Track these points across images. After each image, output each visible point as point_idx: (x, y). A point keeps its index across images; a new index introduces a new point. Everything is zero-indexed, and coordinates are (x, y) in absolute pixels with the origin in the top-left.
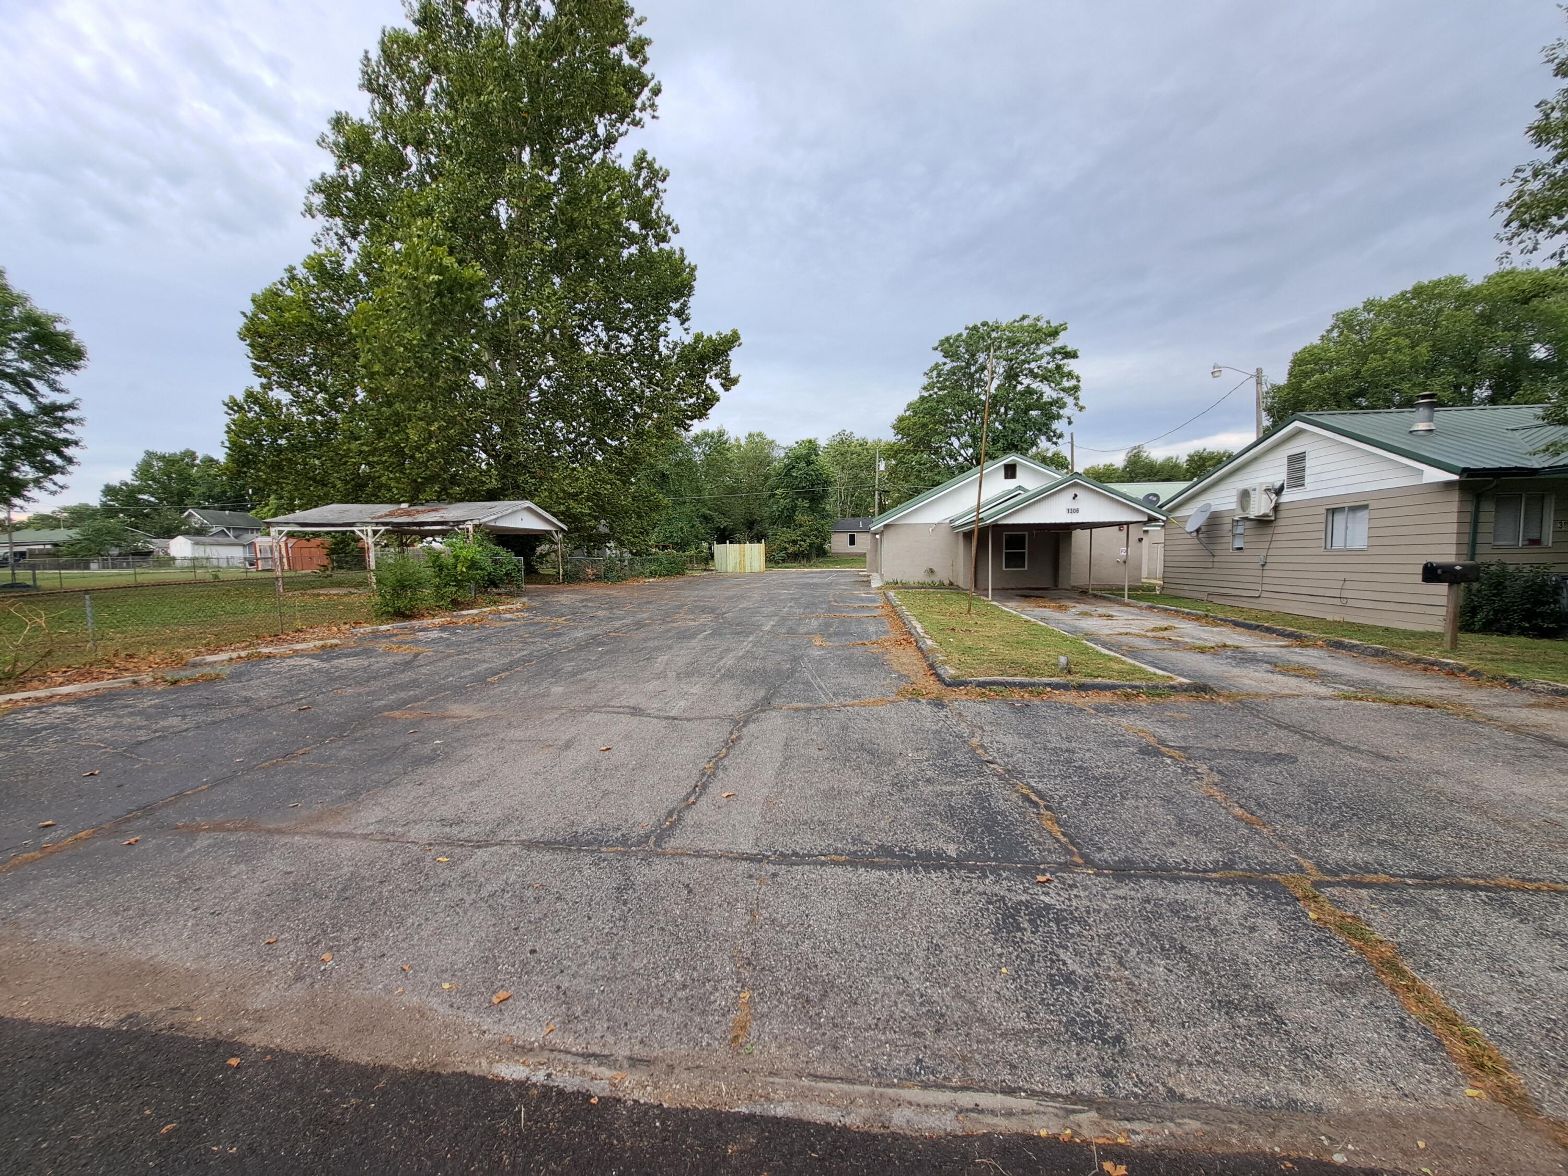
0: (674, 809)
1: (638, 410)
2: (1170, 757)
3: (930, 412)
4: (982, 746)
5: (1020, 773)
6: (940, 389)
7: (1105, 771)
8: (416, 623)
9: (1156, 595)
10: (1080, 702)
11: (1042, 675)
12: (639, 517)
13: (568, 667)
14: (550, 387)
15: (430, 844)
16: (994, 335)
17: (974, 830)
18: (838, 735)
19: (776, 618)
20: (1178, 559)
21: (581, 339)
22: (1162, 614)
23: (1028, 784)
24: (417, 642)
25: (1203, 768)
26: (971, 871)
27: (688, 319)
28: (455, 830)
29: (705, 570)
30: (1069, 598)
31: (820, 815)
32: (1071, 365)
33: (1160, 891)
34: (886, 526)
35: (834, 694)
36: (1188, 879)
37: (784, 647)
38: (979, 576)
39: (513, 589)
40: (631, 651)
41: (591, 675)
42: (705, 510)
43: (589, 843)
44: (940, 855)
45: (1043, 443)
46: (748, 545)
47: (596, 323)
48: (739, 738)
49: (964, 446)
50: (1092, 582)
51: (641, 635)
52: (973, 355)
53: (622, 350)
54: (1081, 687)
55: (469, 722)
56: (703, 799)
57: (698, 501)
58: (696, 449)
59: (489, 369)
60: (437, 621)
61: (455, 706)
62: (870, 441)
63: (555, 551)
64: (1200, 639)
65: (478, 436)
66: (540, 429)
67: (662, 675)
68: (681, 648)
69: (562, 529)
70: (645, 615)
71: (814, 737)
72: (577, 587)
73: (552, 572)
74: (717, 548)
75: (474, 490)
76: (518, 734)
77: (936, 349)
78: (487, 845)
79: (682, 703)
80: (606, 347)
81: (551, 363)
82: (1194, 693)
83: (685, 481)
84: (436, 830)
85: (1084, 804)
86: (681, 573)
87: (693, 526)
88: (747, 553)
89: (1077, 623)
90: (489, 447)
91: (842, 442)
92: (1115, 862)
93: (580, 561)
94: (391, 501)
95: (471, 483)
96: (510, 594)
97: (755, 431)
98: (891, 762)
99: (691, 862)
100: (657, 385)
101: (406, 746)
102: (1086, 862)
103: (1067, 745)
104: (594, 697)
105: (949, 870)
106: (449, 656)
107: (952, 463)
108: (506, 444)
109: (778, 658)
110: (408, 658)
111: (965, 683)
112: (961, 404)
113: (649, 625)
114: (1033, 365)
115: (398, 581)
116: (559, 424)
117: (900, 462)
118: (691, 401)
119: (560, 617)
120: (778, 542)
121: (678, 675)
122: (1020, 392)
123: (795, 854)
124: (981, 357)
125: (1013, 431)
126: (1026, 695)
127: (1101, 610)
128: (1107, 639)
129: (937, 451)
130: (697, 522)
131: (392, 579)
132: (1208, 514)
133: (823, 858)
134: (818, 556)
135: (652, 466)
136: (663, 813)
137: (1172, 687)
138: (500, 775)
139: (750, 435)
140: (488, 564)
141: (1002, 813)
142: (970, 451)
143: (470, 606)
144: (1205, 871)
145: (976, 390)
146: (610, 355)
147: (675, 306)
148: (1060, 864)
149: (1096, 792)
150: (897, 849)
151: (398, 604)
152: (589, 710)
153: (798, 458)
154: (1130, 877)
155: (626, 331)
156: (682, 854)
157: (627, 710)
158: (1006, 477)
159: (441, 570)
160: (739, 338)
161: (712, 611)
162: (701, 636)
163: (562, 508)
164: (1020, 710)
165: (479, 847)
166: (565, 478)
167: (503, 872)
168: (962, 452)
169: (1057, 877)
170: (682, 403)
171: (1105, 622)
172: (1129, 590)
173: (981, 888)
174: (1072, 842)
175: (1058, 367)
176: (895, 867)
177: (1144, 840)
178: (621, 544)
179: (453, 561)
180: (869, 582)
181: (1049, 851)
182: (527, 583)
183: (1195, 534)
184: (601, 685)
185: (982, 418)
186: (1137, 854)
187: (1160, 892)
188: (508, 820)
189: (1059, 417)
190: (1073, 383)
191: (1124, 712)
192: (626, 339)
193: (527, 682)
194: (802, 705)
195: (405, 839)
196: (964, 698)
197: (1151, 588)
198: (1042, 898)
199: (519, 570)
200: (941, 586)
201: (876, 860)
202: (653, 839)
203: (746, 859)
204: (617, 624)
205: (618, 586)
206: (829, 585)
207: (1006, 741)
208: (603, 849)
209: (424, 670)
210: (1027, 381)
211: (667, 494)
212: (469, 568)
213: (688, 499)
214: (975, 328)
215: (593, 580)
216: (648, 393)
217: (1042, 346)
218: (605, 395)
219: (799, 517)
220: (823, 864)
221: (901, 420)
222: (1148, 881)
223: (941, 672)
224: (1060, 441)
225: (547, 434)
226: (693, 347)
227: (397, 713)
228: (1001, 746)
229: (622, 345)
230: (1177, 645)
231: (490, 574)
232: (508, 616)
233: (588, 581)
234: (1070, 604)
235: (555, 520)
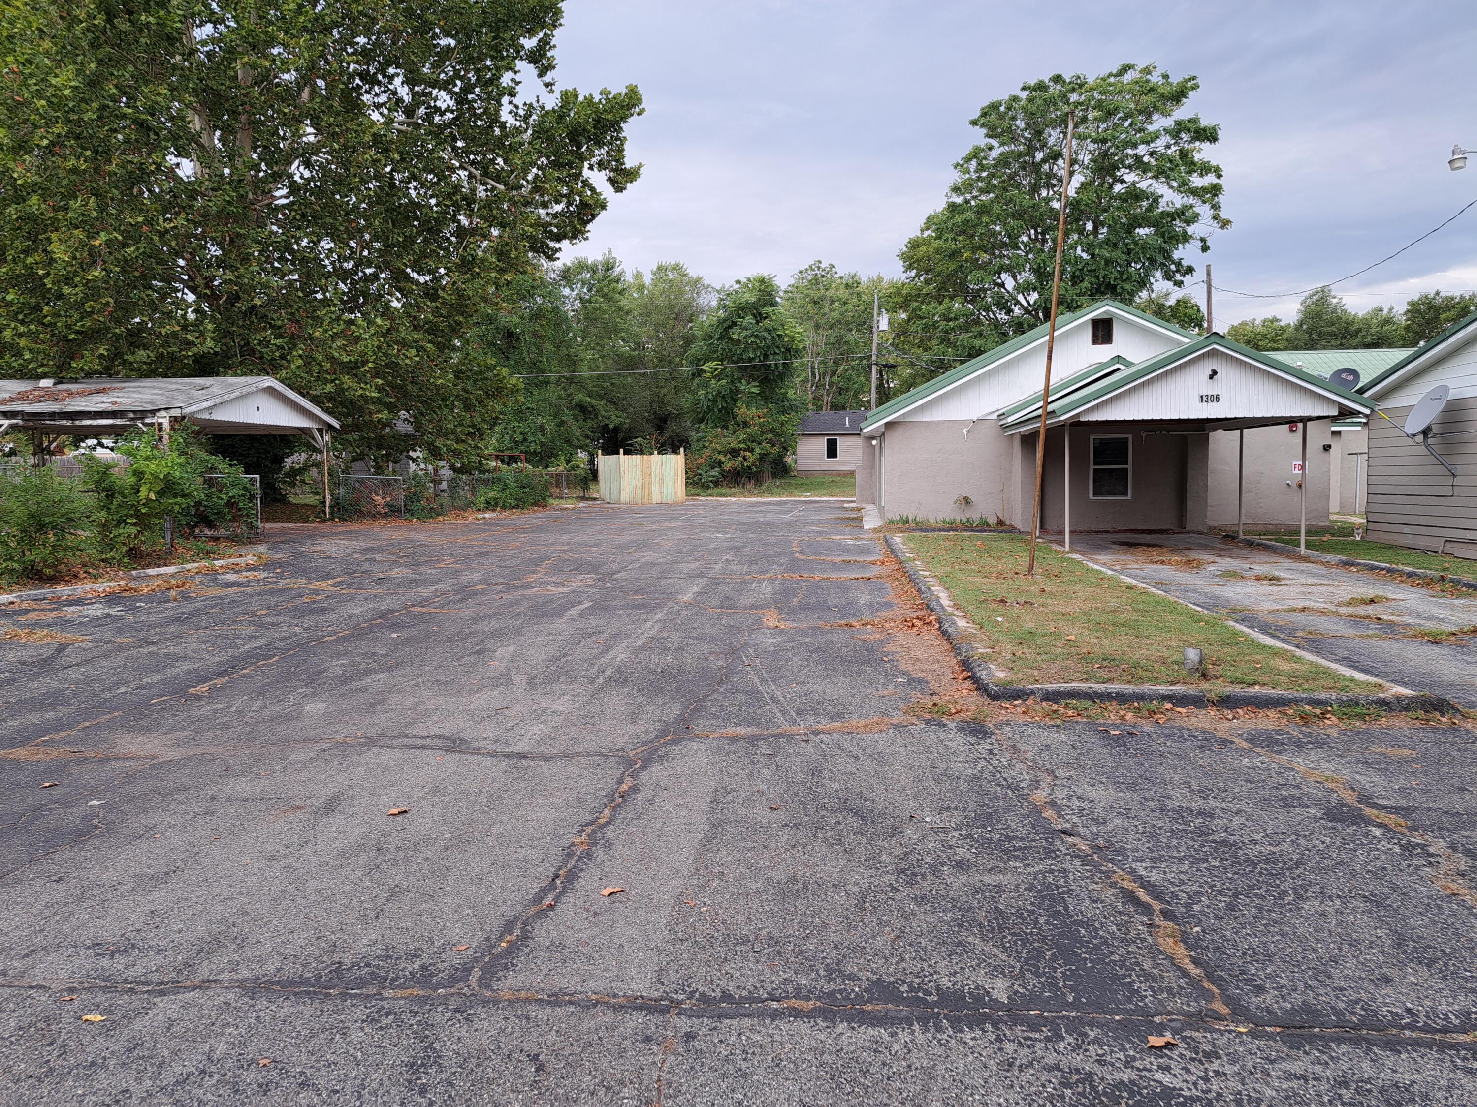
0: (516, 918)
1: (464, 221)
2: (1380, 825)
3: (966, 229)
4: (1052, 804)
5: (1118, 852)
6: (982, 191)
7: (1266, 849)
8: (63, 590)
9: (1357, 544)
10: (1223, 729)
11: (1156, 681)
12: (468, 407)
13: (336, 666)
14: (308, 180)
15: (72, 990)
16: (1074, 97)
17: (1037, 954)
18: (803, 784)
19: (702, 582)
20: (1394, 480)
21: (365, 98)
22: (1367, 575)
23: (1133, 872)
24: (63, 624)
25: (1438, 846)
26: (1034, 1027)
27: (551, 67)
28: (120, 962)
29: (583, 498)
30: (1204, 547)
31: (771, 927)
32: (1204, 152)
33: (1366, 1065)
34: (889, 425)
35: (799, 712)
36: (1416, 1044)
37: (714, 631)
38: (1049, 512)
39: (242, 529)
40: (450, 639)
41: (377, 681)
42: (581, 397)
43: (361, 983)
44: (980, 997)
45: (1160, 285)
46: (656, 458)
47: (391, 71)
48: (634, 789)
49: (1024, 288)
50: (1244, 520)
51: (467, 611)
52: (1039, 133)
53: (437, 119)
54: (1226, 702)
55: (153, 767)
56: (569, 898)
57: (571, 380)
58: (566, 291)
59: (202, 146)
60: (103, 586)
61: (129, 738)
62: (864, 279)
63: (318, 465)
64: (1431, 618)
65: (182, 262)
66: (292, 252)
67: (503, 680)
68: (537, 633)
69: (330, 427)
70: (475, 577)
71: (763, 787)
72: (355, 527)
73: (312, 500)
74: (604, 462)
75: (172, 357)
76: (243, 787)
77: (974, 123)
78: (177, 987)
79: (537, 730)
80: (409, 112)
81: (311, 138)
82: (1421, 713)
83: (548, 346)
84: (85, 962)
85: (1231, 907)
86: (540, 503)
87: (562, 423)
88: (655, 470)
89: (1218, 591)
90: (200, 281)
91: (816, 281)
92: (1285, 1011)
93: (362, 482)
94: (22, 374)
95: (166, 344)
96: (235, 539)
97: (669, 260)
98: (895, 832)
99: (542, 1014)
100: (498, 179)
101: (37, 811)
102: (1234, 1013)
103: (1198, 804)
104: (381, 721)
105: (995, 1026)
106: (122, 648)
107: (1002, 316)
108: (229, 276)
109: (705, 648)
110: (47, 653)
111: (1022, 695)
112: (1017, 215)
113: (483, 592)
114: (1142, 150)
115: (32, 516)
116: (326, 244)
117: (915, 316)
118: (558, 208)
119: (323, 578)
120: (707, 452)
121: (531, 682)
122: (1119, 196)
123: (727, 996)
124: (1053, 136)
125: (1108, 262)
126: (1129, 716)
127: (1260, 569)
128: (1270, 619)
129: (975, 297)
130: (568, 416)
131: (21, 513)
132: (1440, 406)
133: (775, 1005)
134: (774, 475)
135: (490, 320)
136: (494, 924)
137: (1383, 703)
138: (206, 861)
139: (660, 268)
140: (196, 487)
141: (1088, 924)
142: (1034, 297)
143: (162, 559)
144: (1445, 1031)
145: (1044, 193)
146: (417, 126)
147: (529, 43)
148: (1190, 1015)
149: (1250, 888)
150: (904, 988)
151: (33, 556)
152: (371, 742)
153: (741, 309)
154: (1312, 1040)
155: (445, 86)
156: (527, 1001)
157: (438, 742)
158: (1096, 341)
159: (110, 496)
160: (639, 101)
161: (594, 568)
162: (573, 612)
163: (329, 388)
164: (1118, 742)
165: (162, 993)
166: (334, 337)
167: (205, 1039)
168: (1020, 298)
169: (1184, 1039)
170: (542, 212)
171: (1268, 589)
172: (1308, 533)
173: (1051, 1059)
174: (1209, 976)
175: (1184, 154)
176: (900, 1021)
177: (1336, 973)
178: (435, 453)
179: (133, 480)
180: (860, 519)
181: (1170, 991)
182: (267, 520)
183: (1420, 438)
184: (394, 699)
185: (1054, 241)
186: (1325, 998)
187: (1367, 1068)
188: (216, 943)
189: (1186, 238)
190: (1210, 179)
191: (1299, 745)
192: (444, 100)
193: (262, 693)
194: (743, 731)
195: (24, 982)
196: (1021, 719)
197: (1347, 531)
198: (1158, 1076)
199: (252, 498)
200: (983, 527)
201: (869, 1007)
202: (476, 973)
203: (640, 1008)
204: (426, 591)
205: (430, 525)
206: (790, 524)
207: (1093, 795)
208: (388, 993)
209: (74, 674)
210: (1130, 177)
211: (515, 369)
212: (161, 493)
213: (553, 377)
214: (1041, 87)
215: (385, 516)
216: (481, 192)
217: (1155, 117)
218: (407, 195)
219: (743, 410)
220: (775, 1015)
221: (914, 245)
222: (1344, 1048)
223: (981, 674)
224: (1187, 280)
225: (304, 261)
226: (560, 115)
227: (21, 753)
228: (1086, 805)
229: (437, 110)
230: (1390, 629)
231: (199, 503)
232: (231, 577)
233: (375, 516)
234: (1206, 557)
235: (317, 411)
